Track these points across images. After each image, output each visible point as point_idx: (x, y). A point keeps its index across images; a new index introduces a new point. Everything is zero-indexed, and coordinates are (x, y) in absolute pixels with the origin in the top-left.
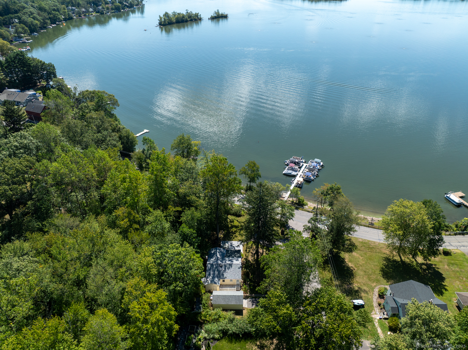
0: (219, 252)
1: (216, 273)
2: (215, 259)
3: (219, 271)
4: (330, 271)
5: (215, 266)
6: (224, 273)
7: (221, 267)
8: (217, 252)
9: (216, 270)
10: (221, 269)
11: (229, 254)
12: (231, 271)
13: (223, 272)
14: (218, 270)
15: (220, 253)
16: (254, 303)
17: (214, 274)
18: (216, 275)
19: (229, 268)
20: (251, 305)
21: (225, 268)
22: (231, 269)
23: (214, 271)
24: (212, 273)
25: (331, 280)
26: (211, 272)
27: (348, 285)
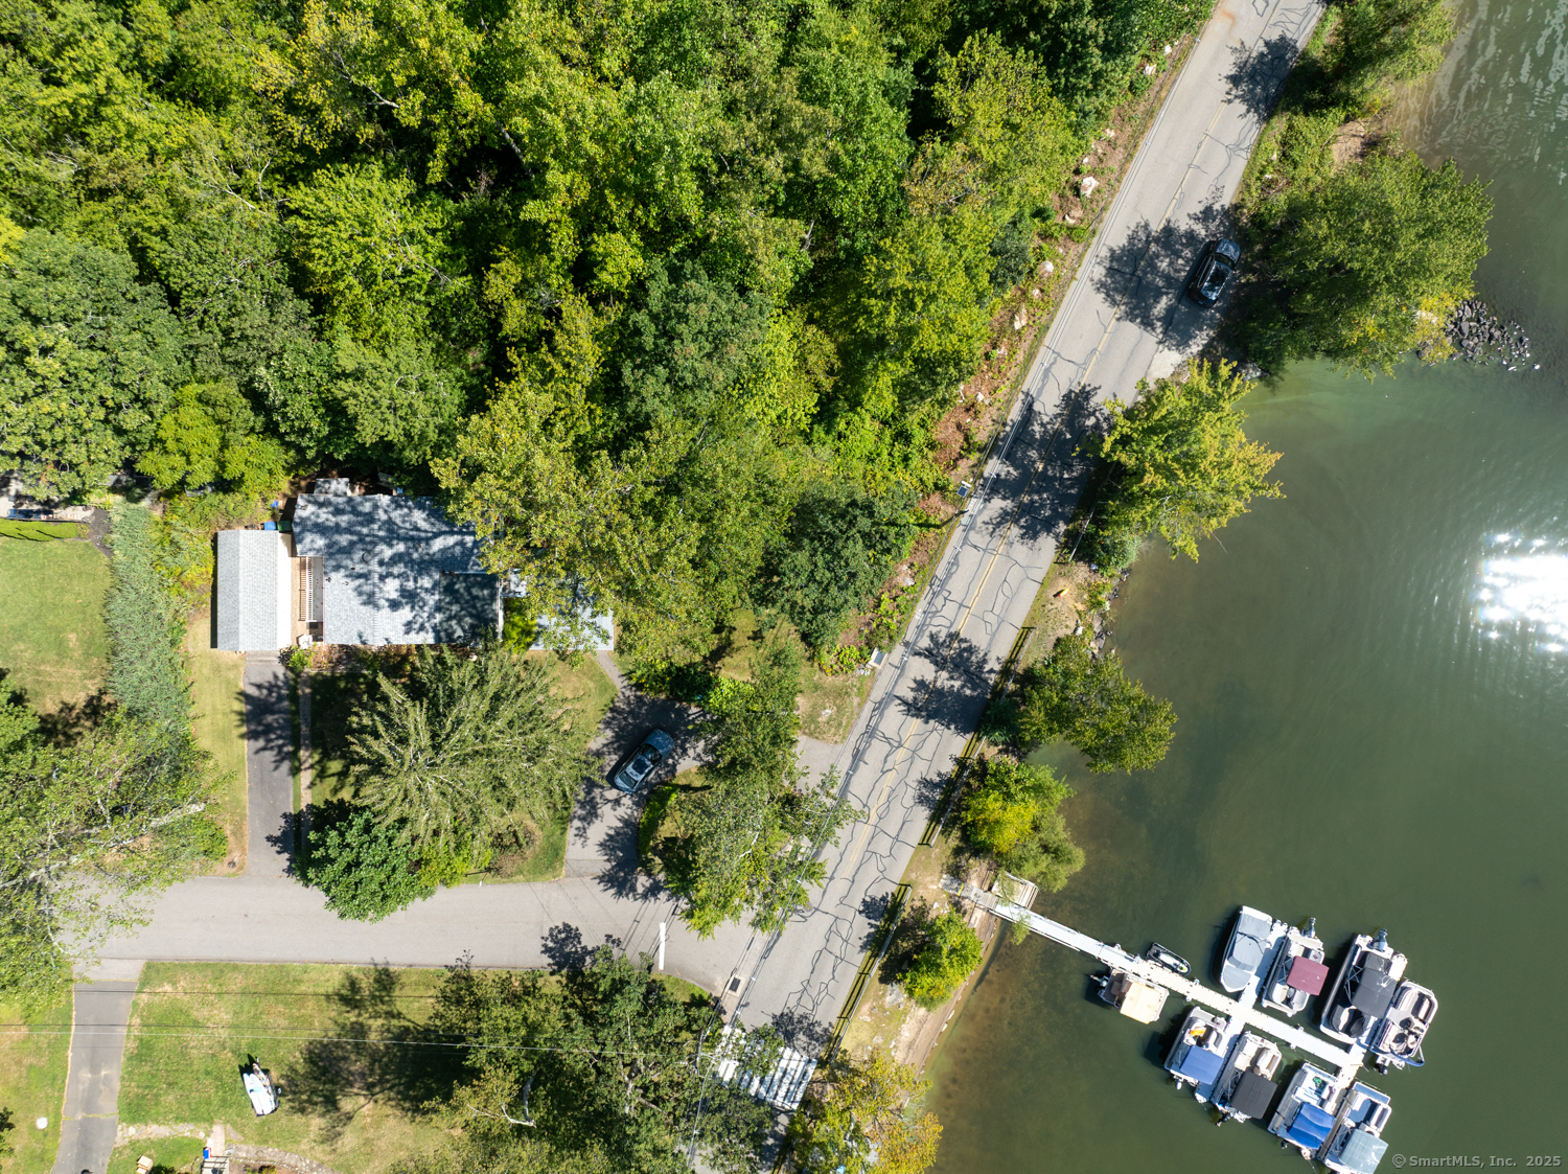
0: (462, 543)
1: (344, 540)
2: (417, 529)
3: (347, 551)
4: (438, 1022)
5: (365, 531)
6: (342, 572)
7: (363, 560)
8: (457, 538)
9: (355, 538)
10: (357, 556)
11: (468, 589)
12: (349, 600)
13: (346, 568)
14: (352, 544)
15: (458, 549)
16: (265, 692)
17: (337, 529)
18: (336, 537)
19: (360, 594)
20: (258, 680)
21: (360, 576)
22: (356, 601)
23: (348, 531)
24: (344, 520)
25: (390, 1015)
26: (345, 518)
27: (363, 1075)
